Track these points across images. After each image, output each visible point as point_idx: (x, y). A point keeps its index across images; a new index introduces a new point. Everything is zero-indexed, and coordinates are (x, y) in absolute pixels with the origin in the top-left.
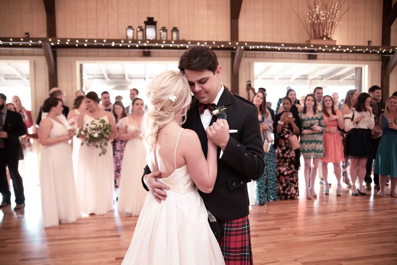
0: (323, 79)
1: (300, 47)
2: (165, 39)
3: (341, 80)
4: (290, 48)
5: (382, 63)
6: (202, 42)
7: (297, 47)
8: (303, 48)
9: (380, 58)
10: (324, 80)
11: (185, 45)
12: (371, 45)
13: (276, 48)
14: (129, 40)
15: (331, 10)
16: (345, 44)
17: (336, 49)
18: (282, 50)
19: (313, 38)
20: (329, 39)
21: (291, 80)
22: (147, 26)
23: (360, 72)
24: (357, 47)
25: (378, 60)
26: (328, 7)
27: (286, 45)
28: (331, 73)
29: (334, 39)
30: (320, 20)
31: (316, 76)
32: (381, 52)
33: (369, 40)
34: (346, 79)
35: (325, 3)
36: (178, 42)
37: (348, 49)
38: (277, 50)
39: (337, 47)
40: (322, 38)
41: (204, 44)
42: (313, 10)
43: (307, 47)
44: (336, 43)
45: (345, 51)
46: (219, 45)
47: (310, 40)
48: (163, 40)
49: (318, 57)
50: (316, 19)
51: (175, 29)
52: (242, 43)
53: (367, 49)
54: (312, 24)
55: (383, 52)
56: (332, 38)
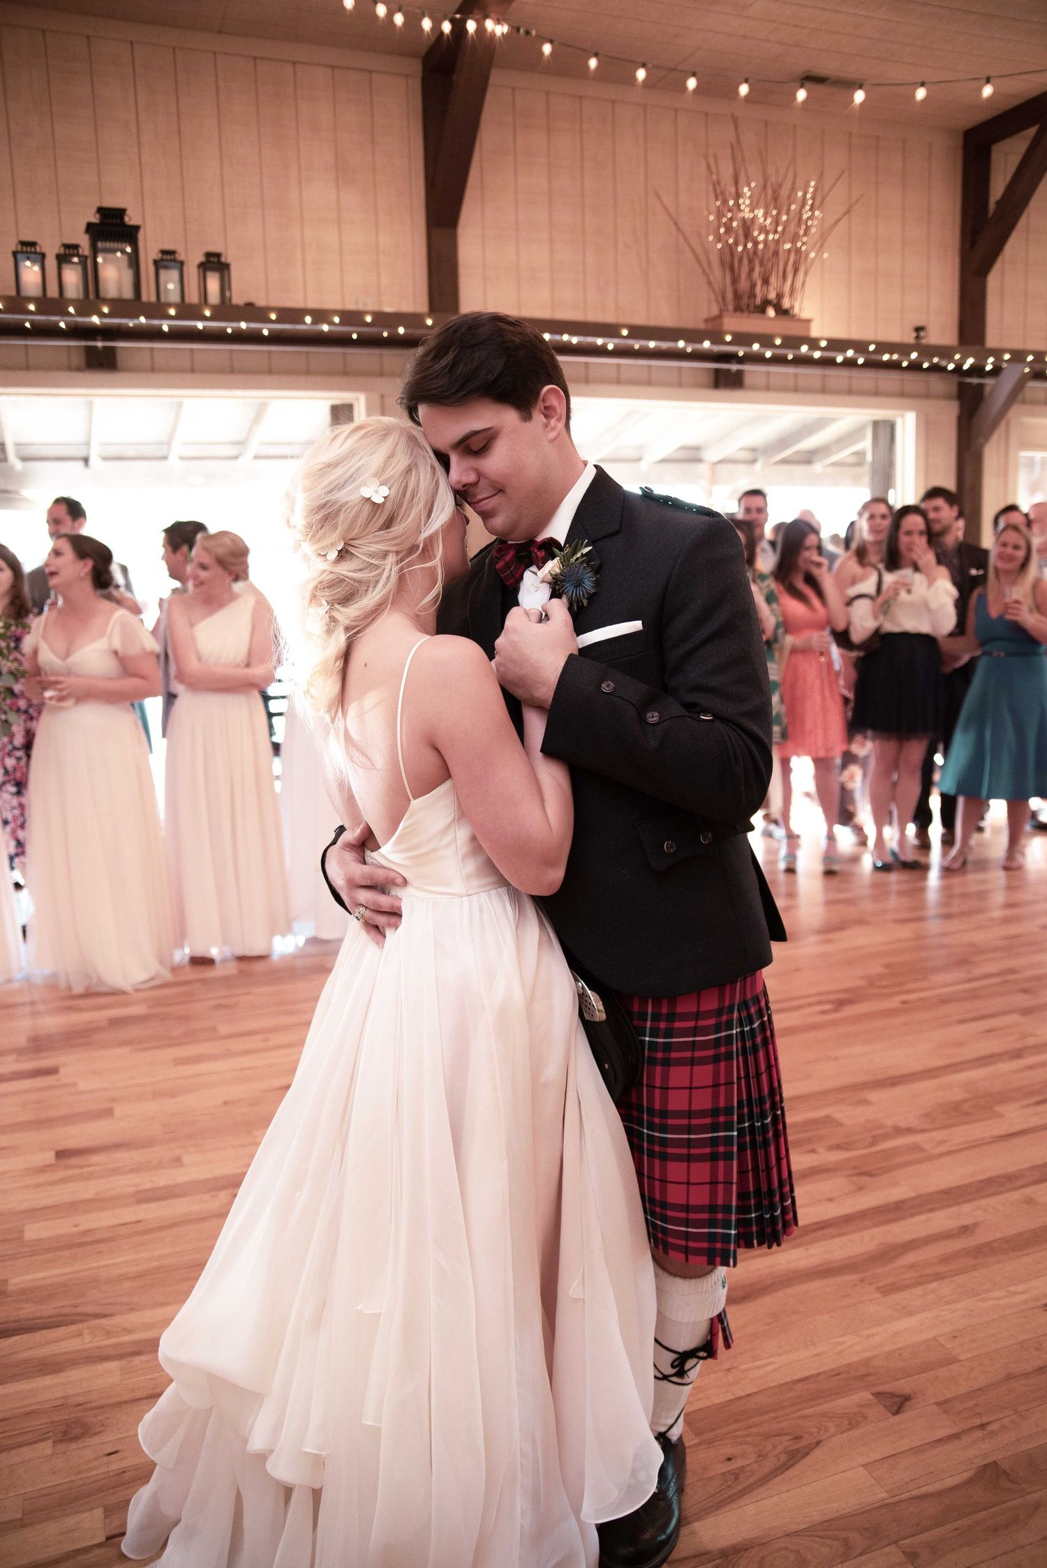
0: (754, 461)
1: (687, 341)
2: (174, 297)
3: (818, 467)
4: (652, 344)
5: (962, 407)
6: (321, 315)
7: (677, 341)
8: (697, 346)
9: (954, 388)
10: (758, 466)
11: (254, 325)
12: (924, 341)
13: (600, 341)
14: (29, 300)
15: (793, 207)
16: (840, 333)
17: (810, 353)
18: (620, 353)
19: (731, 307)
20: (786, 313)
21: (643, 465)
22: (100, 244)
23: (888, 437)
24: (883, 347)
25: (947, 397)
26: (784, 193)
27: (638, 332)
28: (783, 442)
29: (806, 315)
30: (756, 243)
31: (730, 450)
32: (958, 369)
33: (920, 324)
34: (834, 464)
35: (773, 179)
36: (226, 310)
37: (850, 353)
38: (601, 352)
39: (814, 344)
40: (762, 309)
41: (331, 323)
42: (731, 203)
43: (712, 343)
44: (808, 329)
45: (840, 359)
46: (386, 327)
47: (719, 317)
48: (169, 305)
49: (748, 380)
50: (741, 238)
51: (214, 263)
53: (914, 355)
54: (728, 258)
55: (966, 367)
56: (796, 311)
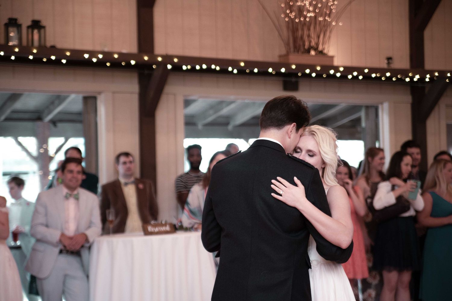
1: (273, 68)
2: (17, 43)
4: (256, 70)
5: (413, 98)
6: (93, 54)
7: (268, 68)
8: (278, 71)
9: (408, 89)
12: (392, 66)
13: (230, 69)
15: (324, 0)
16: (349, 64)
17: (335, 74)
19: (292, 49)
20: (321, 52)
23: (374, 115)
24: (372, 70)
25: (406, 94)
29: (331, 53)
30: (305, 17)
32: (411, 80)
33: (389, 55)
37: (355, 74)
39: (336, 69)
40: (308, 51)
41: (97, 58)
43: (286, 69)
44: (332, 61)
45: (350, 76)
46: (125, 60)
47: (287, 55)
49: (300, 86)
50: (298, 15)
51: (36, 25)
52: (168, 58)
53: (388, 74)
54: (291, 25)
55: (415, 79)
56: (325, 51)
